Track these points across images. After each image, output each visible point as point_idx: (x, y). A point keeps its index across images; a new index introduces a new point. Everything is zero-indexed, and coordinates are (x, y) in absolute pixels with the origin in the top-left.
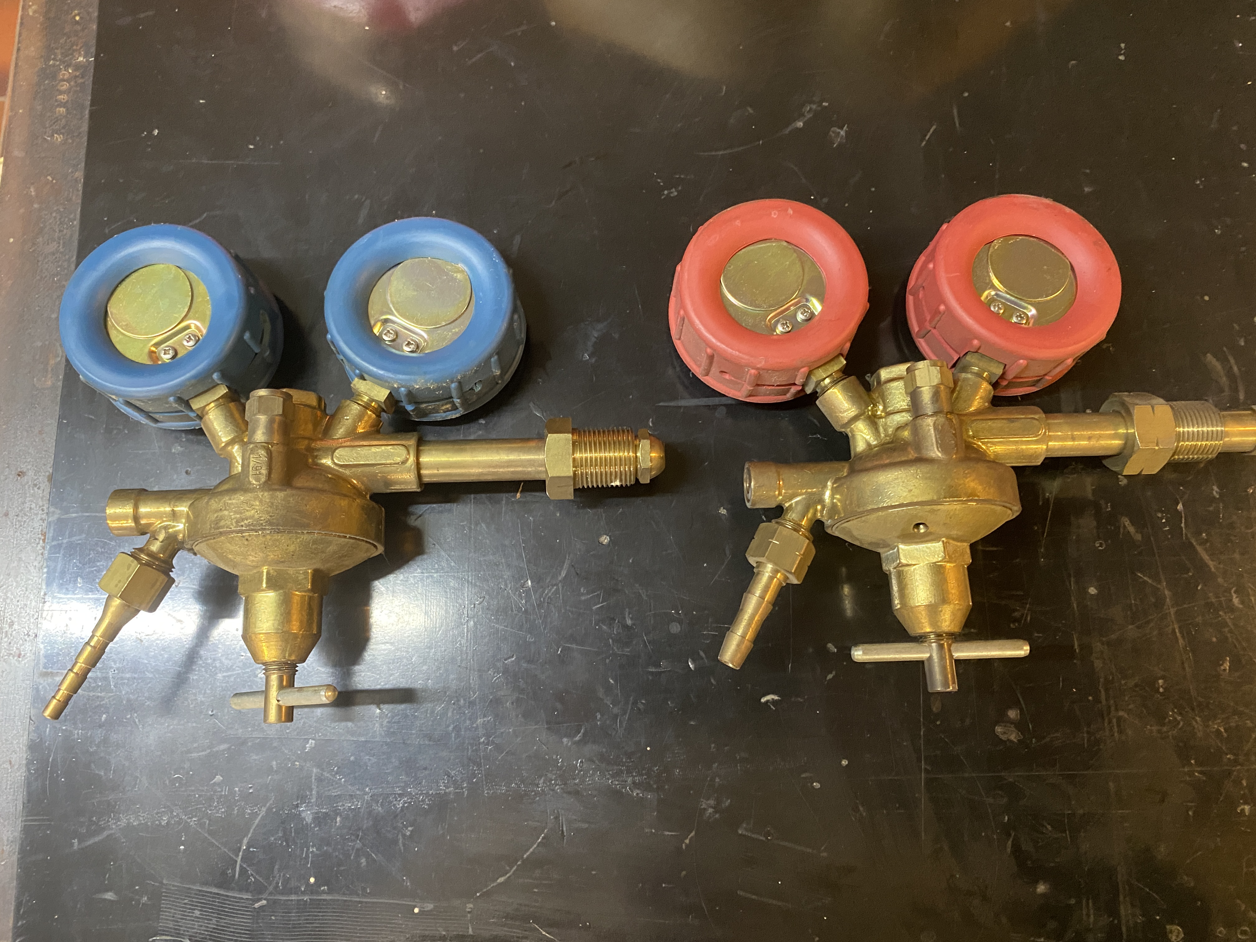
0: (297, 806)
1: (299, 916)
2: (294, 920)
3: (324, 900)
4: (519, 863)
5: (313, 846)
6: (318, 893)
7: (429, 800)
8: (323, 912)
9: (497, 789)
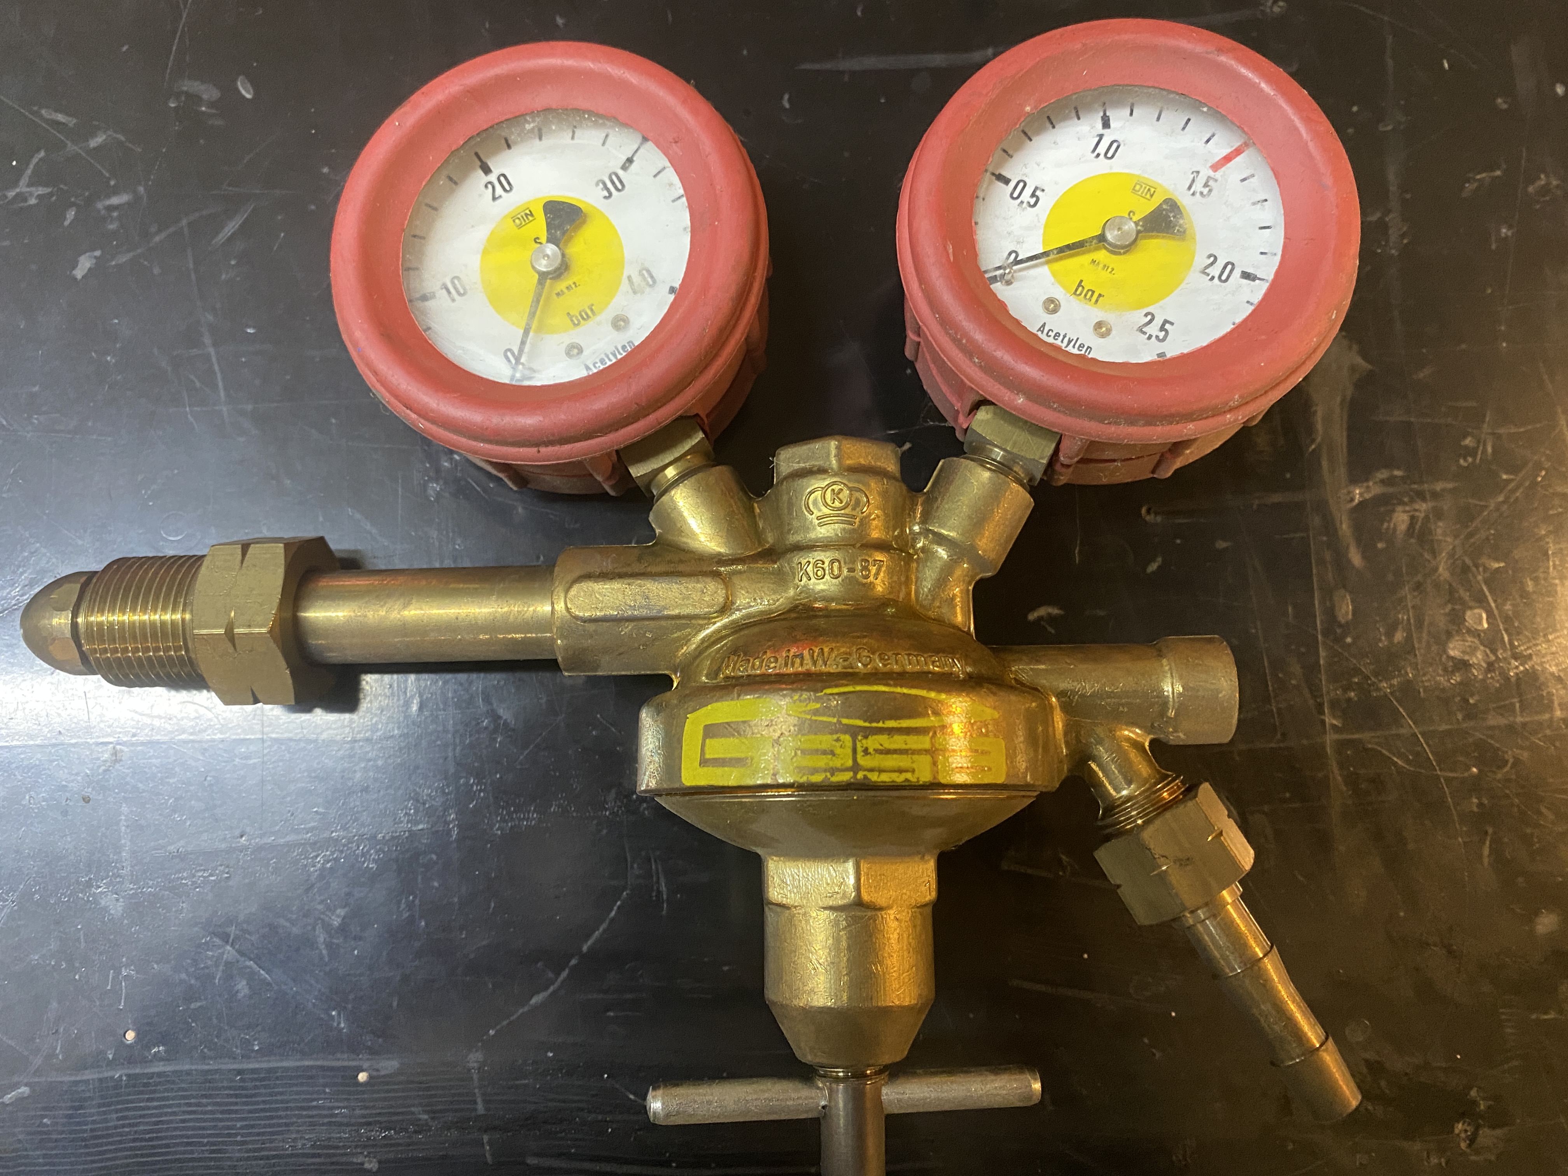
0: (89, 884)
1: (105, 1113)
2: (94, 1122)
3: (159, 1075)
4: (573, 962)
5: (127, 966)
6: (144, 1061)
7: (377, 852)
8: (158, 1099)
9: (520, 819)
